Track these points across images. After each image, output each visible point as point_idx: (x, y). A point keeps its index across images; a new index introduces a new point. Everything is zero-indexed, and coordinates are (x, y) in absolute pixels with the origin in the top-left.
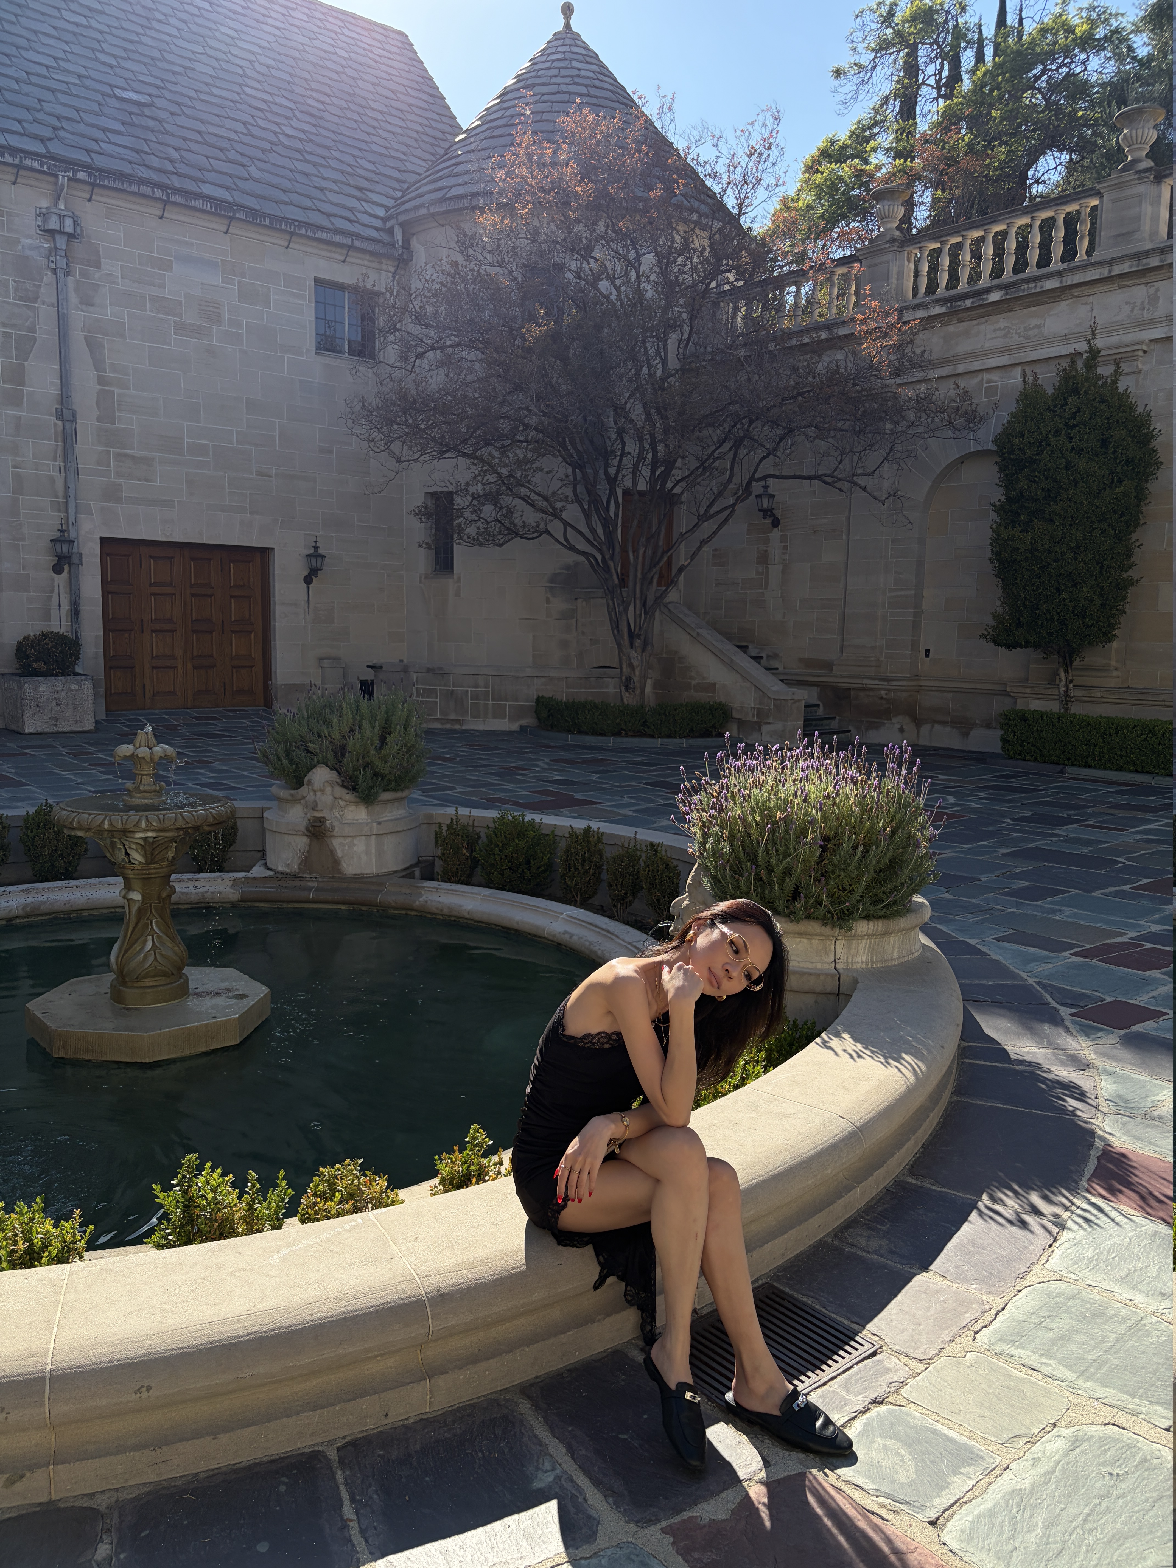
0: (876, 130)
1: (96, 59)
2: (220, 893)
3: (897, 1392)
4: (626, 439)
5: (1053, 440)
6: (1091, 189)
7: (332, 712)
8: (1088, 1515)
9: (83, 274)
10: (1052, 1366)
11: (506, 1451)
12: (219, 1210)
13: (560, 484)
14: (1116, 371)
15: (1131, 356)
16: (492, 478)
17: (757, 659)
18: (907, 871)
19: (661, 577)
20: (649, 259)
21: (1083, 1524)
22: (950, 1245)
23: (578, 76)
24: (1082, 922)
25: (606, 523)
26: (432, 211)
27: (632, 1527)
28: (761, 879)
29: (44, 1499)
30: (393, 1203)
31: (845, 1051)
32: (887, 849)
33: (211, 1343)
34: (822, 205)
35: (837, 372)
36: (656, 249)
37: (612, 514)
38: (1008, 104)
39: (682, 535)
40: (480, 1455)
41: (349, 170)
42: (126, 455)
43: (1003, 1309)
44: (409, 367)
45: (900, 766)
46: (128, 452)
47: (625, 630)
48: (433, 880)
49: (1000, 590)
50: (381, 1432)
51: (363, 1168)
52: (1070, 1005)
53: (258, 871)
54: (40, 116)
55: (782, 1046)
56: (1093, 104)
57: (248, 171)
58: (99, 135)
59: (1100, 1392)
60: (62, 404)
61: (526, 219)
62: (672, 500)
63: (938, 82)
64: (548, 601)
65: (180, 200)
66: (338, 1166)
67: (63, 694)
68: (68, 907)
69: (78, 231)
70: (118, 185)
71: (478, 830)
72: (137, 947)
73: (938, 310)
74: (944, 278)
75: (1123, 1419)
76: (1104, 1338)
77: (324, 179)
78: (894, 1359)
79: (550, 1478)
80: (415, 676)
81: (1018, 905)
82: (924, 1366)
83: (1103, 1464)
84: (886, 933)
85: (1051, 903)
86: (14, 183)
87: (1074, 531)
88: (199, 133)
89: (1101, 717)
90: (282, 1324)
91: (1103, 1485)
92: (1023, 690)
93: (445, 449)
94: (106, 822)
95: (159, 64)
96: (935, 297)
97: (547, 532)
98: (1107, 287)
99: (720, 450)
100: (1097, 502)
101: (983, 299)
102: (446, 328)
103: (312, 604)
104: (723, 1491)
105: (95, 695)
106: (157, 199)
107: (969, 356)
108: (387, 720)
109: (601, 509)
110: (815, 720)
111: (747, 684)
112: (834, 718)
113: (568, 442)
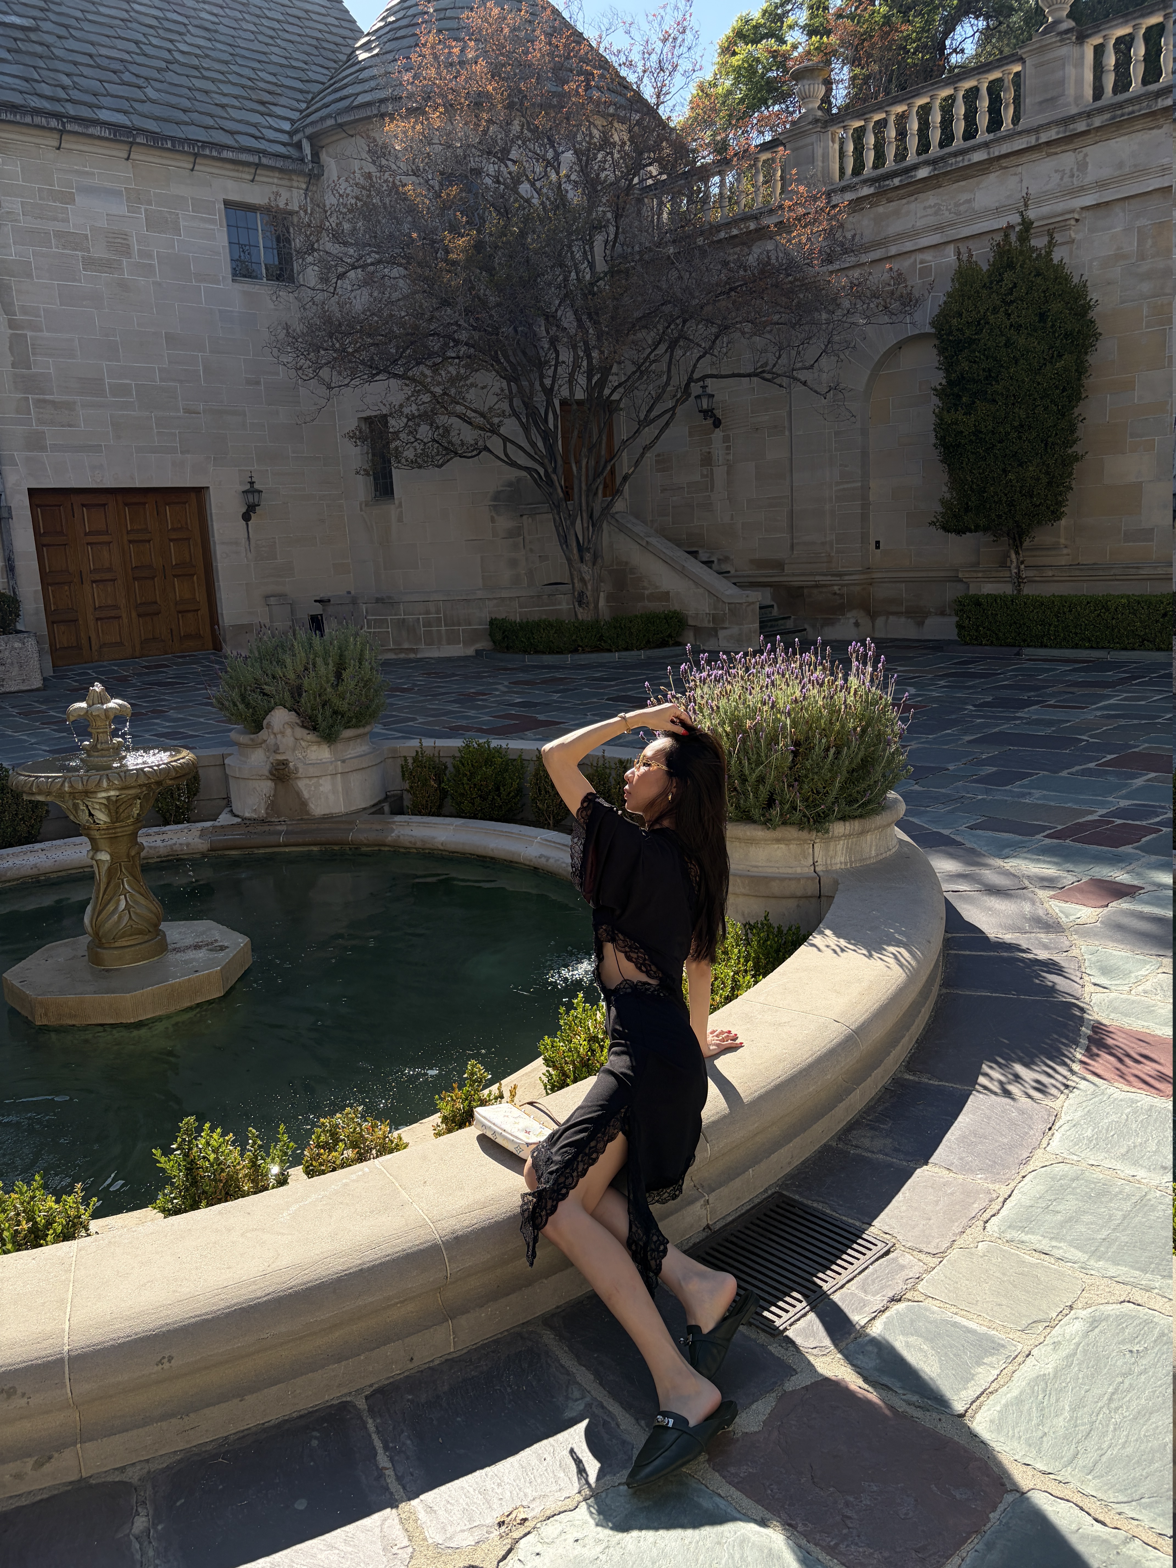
0: (789, 7)
2: (188, 845)
3: (913, 1288)
4: (560, 348)
5: (992, 318)
6: (1013, 55)
7: (285, 652)
8: (1113, 1394)
10: (1063, 1249)
11: (534, 1384)
12: (223, 1170)
13: (496, 399)
14: (1050, 242)
15: (1064, 226)
16: (426, 398)
17: (708, 563)
18: (879, 769)
19: (606, 487)
20: (568, 157)
21: (1109, 1403)
22: (949, 1137)
24: (1052, 804)
25: (546, 436)
26: (339, 121)
29: (74, 1477)
30: (397, 1148)
31: (829, 947)
32: (859, 749)
33: (229, 1307)
34: (741, 90)
35: (768, 263)
36: (574, 146)
37: (551, 426)
39: (624, 442)
40: (509, 1390)
41: (250, 83)
42: (45, 401)
43: (1010, 1196)
44: (331, 289)
45: (865, 664)
46: (47, 397)
47: (574, 544)
48: (403, 814)
49: (946, 477)
50: (407, 1377)
51: (364, 1115)
52: (1049, 888)
53: (225, 819)
57: (144, 93)
59: (1112, 1271)
61: (438, 123)
62: (609, 407)
64: (493, 520)
65: (77, 128)
66: (338, 1115)
67: (7, 653)
68: (35, 871)
70: (10, 117)
71: (444, 760)
72: (110, 907)
73: (866, 191)
74: (870, 157)
75: (1138, 1296)
76: (1111, 1216)
77: (225, 95)
78: (907, 1255)
79: (580, 1406)
80: (364, 607)
81: (987, 792)
82: (937, 1260)
83: (1123, 1342)
84: (863, 833)
85: (1020, 786)
87: (1017, 410)
88: (90, 56)
89: (1054, 596)
90: (299, 1281)
91: (1125, 1363)
92: (974, 575)
93: (375, 370)
94: (66, 785)
96: (861, 178)
97: (486, 449)
98: (1035, 156)
99: (656, 352)
100: (1039, 379)
101: (912, 177)
102: (365, 245)
103: (252, 542)
104: (753, 1403)
105: (40, 652)
106: (52, 129)
107: (901, 237)
108: (341, 656)
109: (540, 422)
110: (770, 621)
111: (701, 590)
112: (789, 618)
113: (500, 355)
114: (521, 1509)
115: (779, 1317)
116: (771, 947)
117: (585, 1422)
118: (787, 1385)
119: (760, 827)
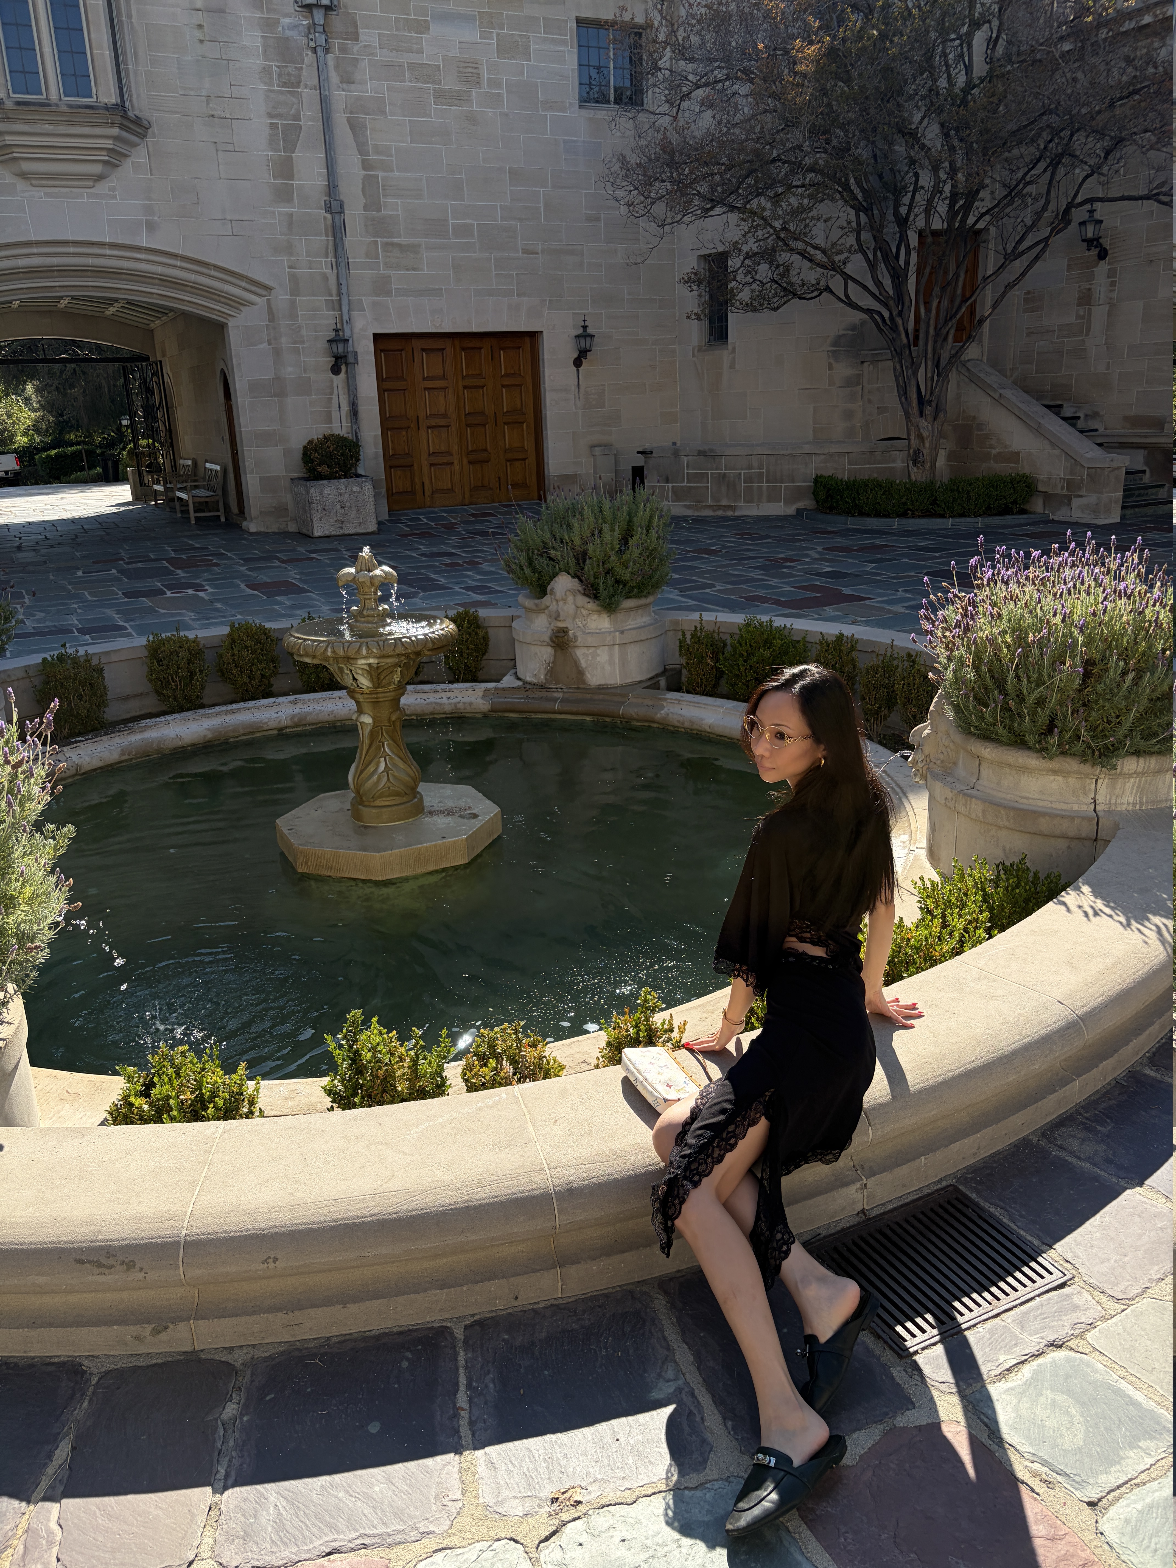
2: (471, 704)
3: (1081, 1336)
4: (920, 170)
9: (343, 49)
11: (631, 1351)
12: (380, 1068)
13: (840, 232)
16: (765, 233)
17: (1072, 420)
19: (958, 331)
25: (895, 272)
28: (1010, 710)
29: (188, 1349)
33: (335, 1221)
37: (902, 262)
39: (985, 279)
40: (604, 1352)
42: (393, 245)
44: (674, 112)
46: (395, 240)
47: (914, 396)
48: (679, 690)
50: (510, 1314)
53: (508, 681)
60: (330, 196)
62: (977, 237)
64: (830, 367)
67: (346, 496)
68: (331, 718)
71: (724, 637)
72: (371, 768)
78: (1085, 1294)
79: (670, 1389)
80: (686, 460)
82: (1121, 1307)
90: (405, 1207)
93: (710, 204)
94: (329, 650)
97: (828, 289)
99: (1032, 172)
102: (711, 60)
103: (582, 389)
104: (854, 1431)
105: (377, 496)
108: (630, 522)
109: (890, 259)
110: (1139, 489)
111: (1057, 452)
112: (1163, 486)
113: (852, 181)
114: (578, 1490)
115: (914, 1336)
116: (1020, 895)
117: (670, 1409)
118: (899, 1418)
119: (1035, 755)
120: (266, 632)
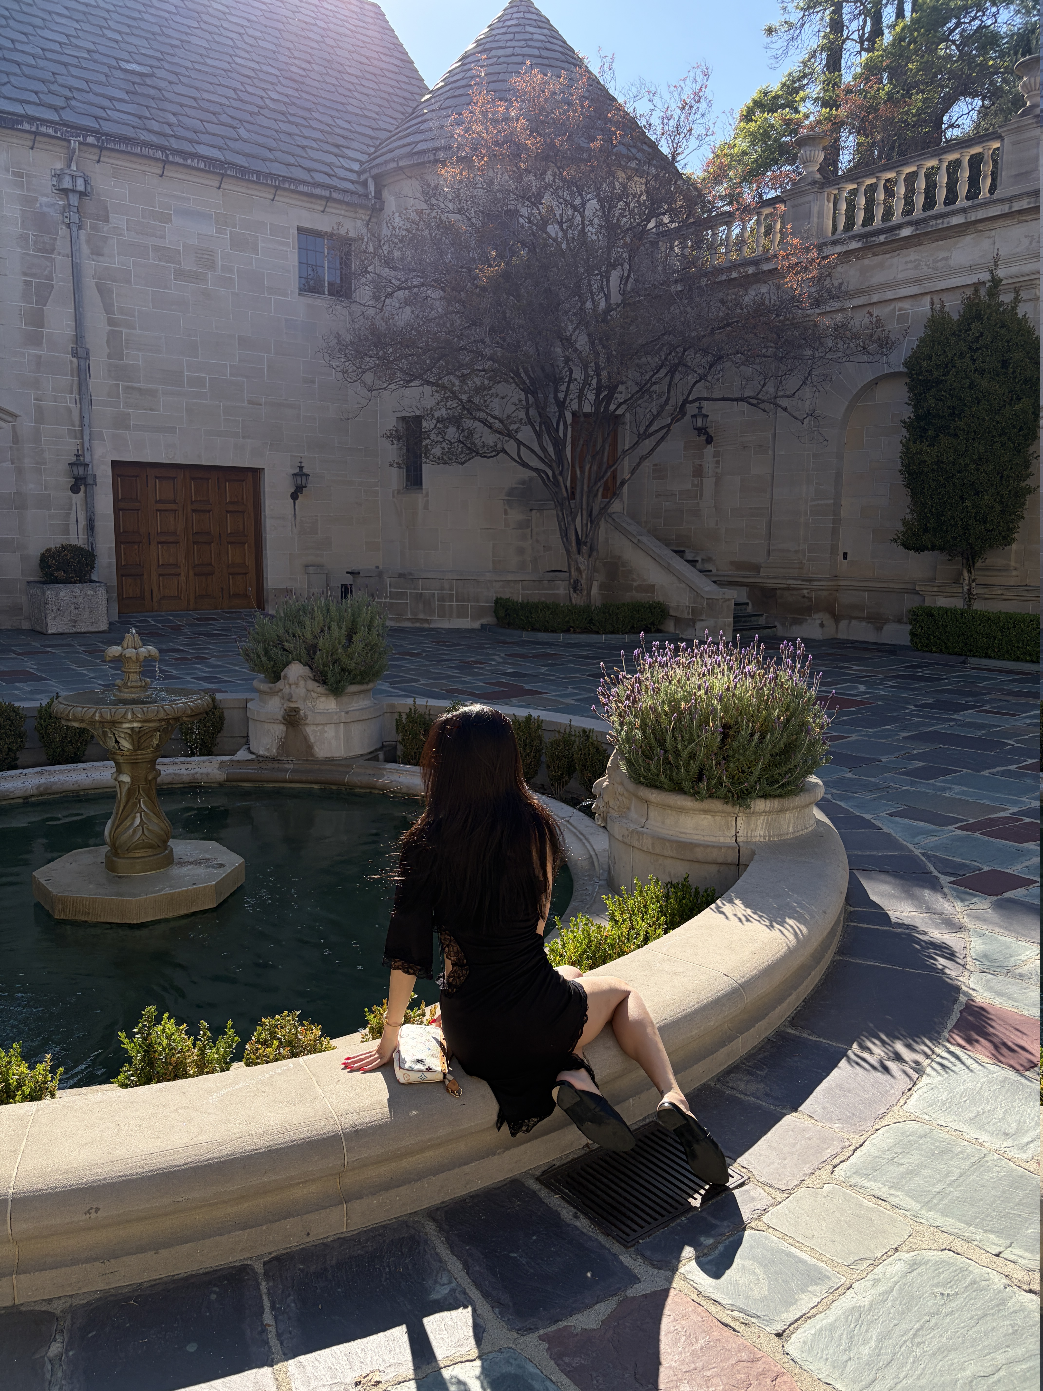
0: (805, 82)
1: (104, 36)
2: (208, 774)
3: (759, 1218)
4: (573, 366)
5: (958, 363)
6: (993, 133)
7: (306, 615)
8: (918, 1330)
9: (94, 228)
10: (899, 1198)
11: (410, 1267)
12: (173, 1055)
13: (514, 408)
14: (1015, 298)
15: (1029, 284)
16: (454, 403)
17: (693, 562)
18: (799, 755)
19: (606, 489)
20: (593, 204)
21: (913, 1338)
22: (819, 1089)
23: (531, 39)
24: (969, 799)
25: (556, 442)
26: (401, 164)
27: (514, 1334)
28: (670, 763)
29: (8, 1303)
30: (326, 1050)
31: (735, 915)
32: (782, 735)
33: (152, 1171)
34: (756, 151)
35: (762, 303)
36: (599, 195)
37: (561, 434)
38: (923, 56)
39: (624, 452)
40: (387, 1270)
41: (328, 129)
42: (133, 388)
43: (861, 1146)
44: (380, 306)
45: (794, 662)
46: (135, 385)
47: (573, 538)
48: (395, 762)
49: (910, 499)
50: (303, 1249)
51: (301, 1019)
52: (951, 874)
53: (242, 755)
54: (54, 87)
55: (684, 910)
56: (1002, 55)
57: (237, 133)
58: (106, 103)
59: (941, 1221)
60: (77, 343)
61: (482, 170)
62: (616, 420)
63: (861, 37)
64: (506, 512)
65: (178, 160)
66: (277, 1017)
67: (81, 599)
68: (76, 787)
69: (89, 189)
70: (123, 148)
72: (127, 823)
73: (854, 245)
74: (860, 216)
75: (958, 1245)
76: (949, 1172)
77: (305, 137)
78: (759, 1189)
79: (445, 1290)
80: (388, 580)
81: (912, 784)
82: (784, 1196)
83: (937, 1285)
84: (782, 811)
85: (943, 781)
86: (32, 148)
87: (976, 445)
88: (195, 99)
89: (1000, 612)
90: (215, 1155)
91: (934, 1304)
92: (930, 589)
93: (410, 378)
94: (97, 714)
95: (158, 38)
96: (852, 233)
97: (504, 451)
98: (1008, 222)
99: (657, 376)
100: (998, 418)
101: (896, 235)
102: (410, 271)
103: (298, 518)
105: (109, 600)
106: (157, 160)
107: (883, 287)
108: (354, 621)
109: (551, 430)
110: (744, 616)
111: (683, 585)
112: (762, 615)
113: (521, 371)
114: (377, 1373)
115: (635, 1231)
116: (687, 905)
118: (629, 1291)
119: (690, 798)
120: (15, 710)
